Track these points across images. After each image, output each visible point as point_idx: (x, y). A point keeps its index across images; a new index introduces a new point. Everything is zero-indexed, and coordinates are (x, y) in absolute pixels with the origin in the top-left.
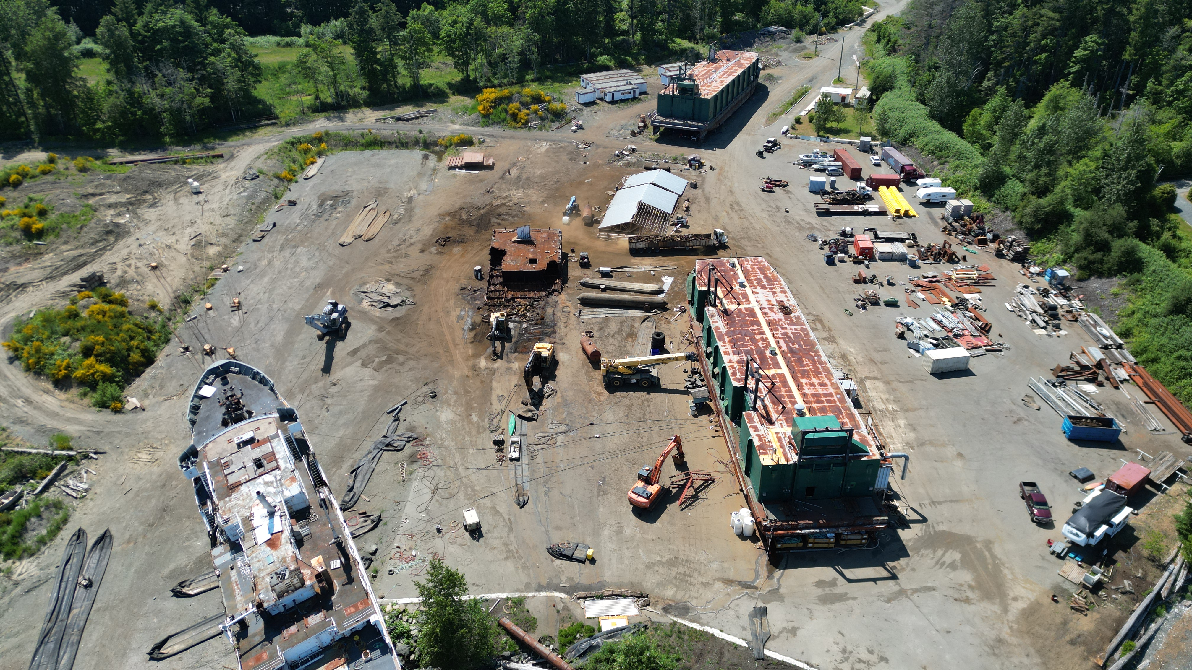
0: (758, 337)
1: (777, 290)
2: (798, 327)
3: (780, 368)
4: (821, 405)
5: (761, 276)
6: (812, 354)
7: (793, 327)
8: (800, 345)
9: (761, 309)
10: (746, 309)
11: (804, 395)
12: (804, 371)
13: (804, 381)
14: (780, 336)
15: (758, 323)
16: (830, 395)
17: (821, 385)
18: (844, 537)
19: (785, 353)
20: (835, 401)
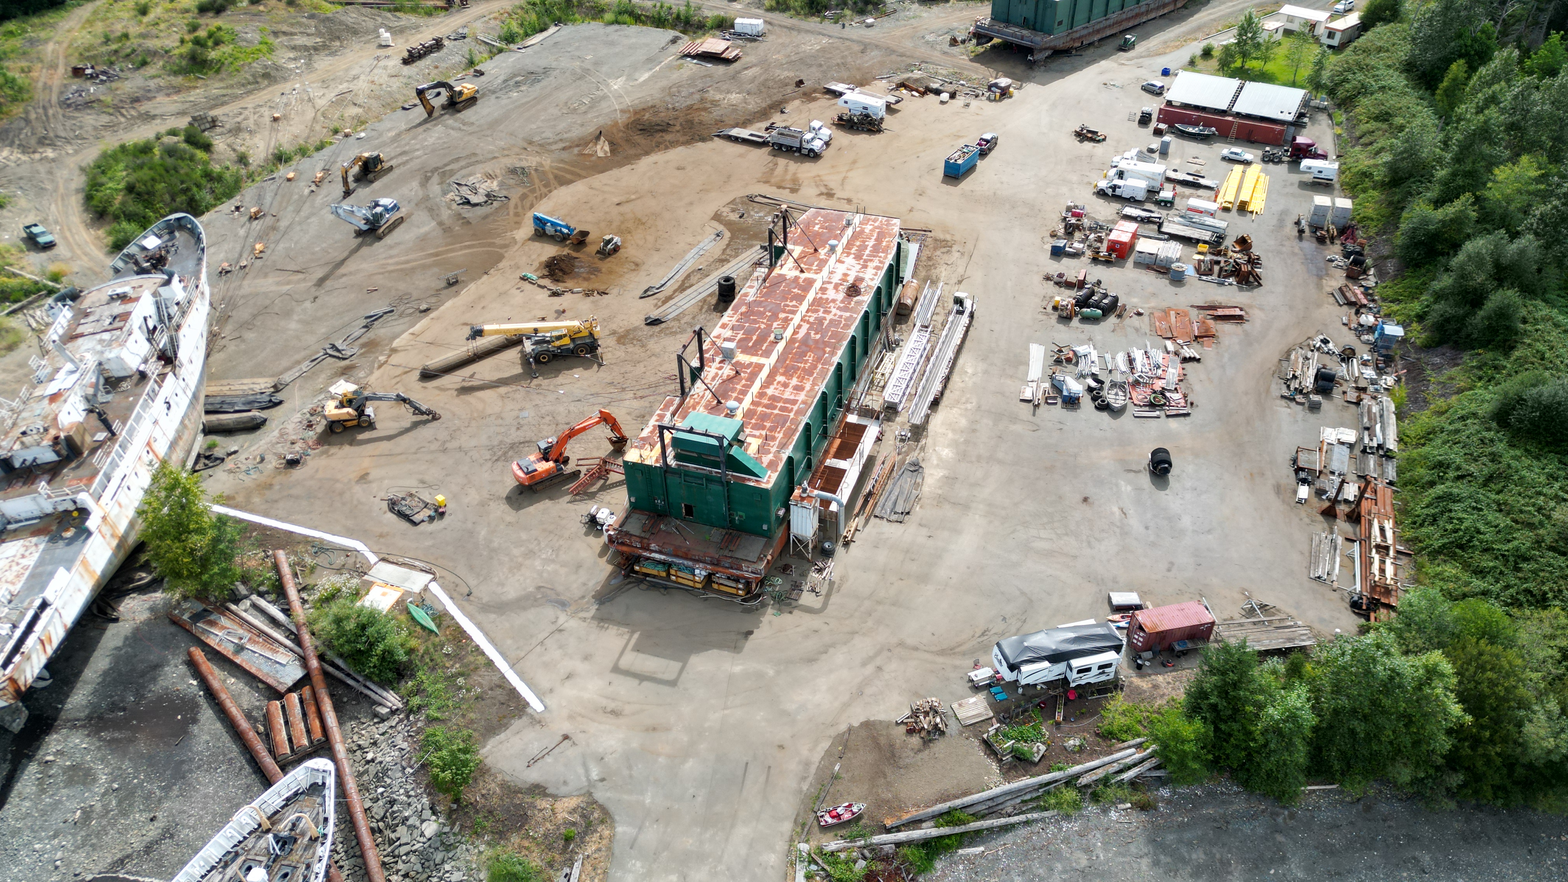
0: (782, 315)
1: (871, 265)
2: (848, 314)
3: (768, 357)
4: (769, 411)
5: (871, 243)
6: (828, 349)
7: (839, 313)
8: (823, 337)
9: (823, 283)
10: (805, 280)
11: (761, 395)
12: (793, 367)
14: (812, 320)
15: (801, 299)
16: (794, 402)
17: (796, 388)
18: (715, 579)
19: (795, 341)
20: (791, 410)
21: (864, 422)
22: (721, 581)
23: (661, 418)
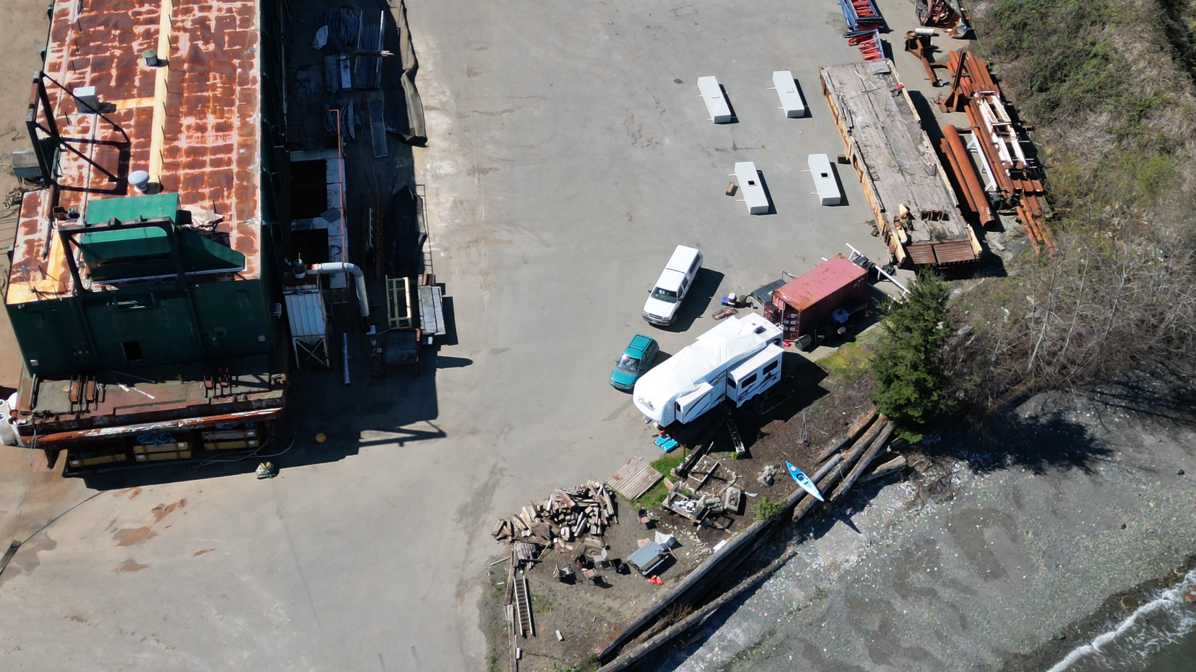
0: (139, 29)
2: (240, 6)
3: (152, 94)
4: (196, 171)
6: (237, 62)
8: (219, 45)
11: (173, 151)
12: (200, 99)
14: (188, 25)
16: (228, 149)
17: (219, 128)
18: (209, 436)
19: (180, 61)
20: (229, 162)
21: (318, 157)
22: (219, 436)
23: (32, 228)
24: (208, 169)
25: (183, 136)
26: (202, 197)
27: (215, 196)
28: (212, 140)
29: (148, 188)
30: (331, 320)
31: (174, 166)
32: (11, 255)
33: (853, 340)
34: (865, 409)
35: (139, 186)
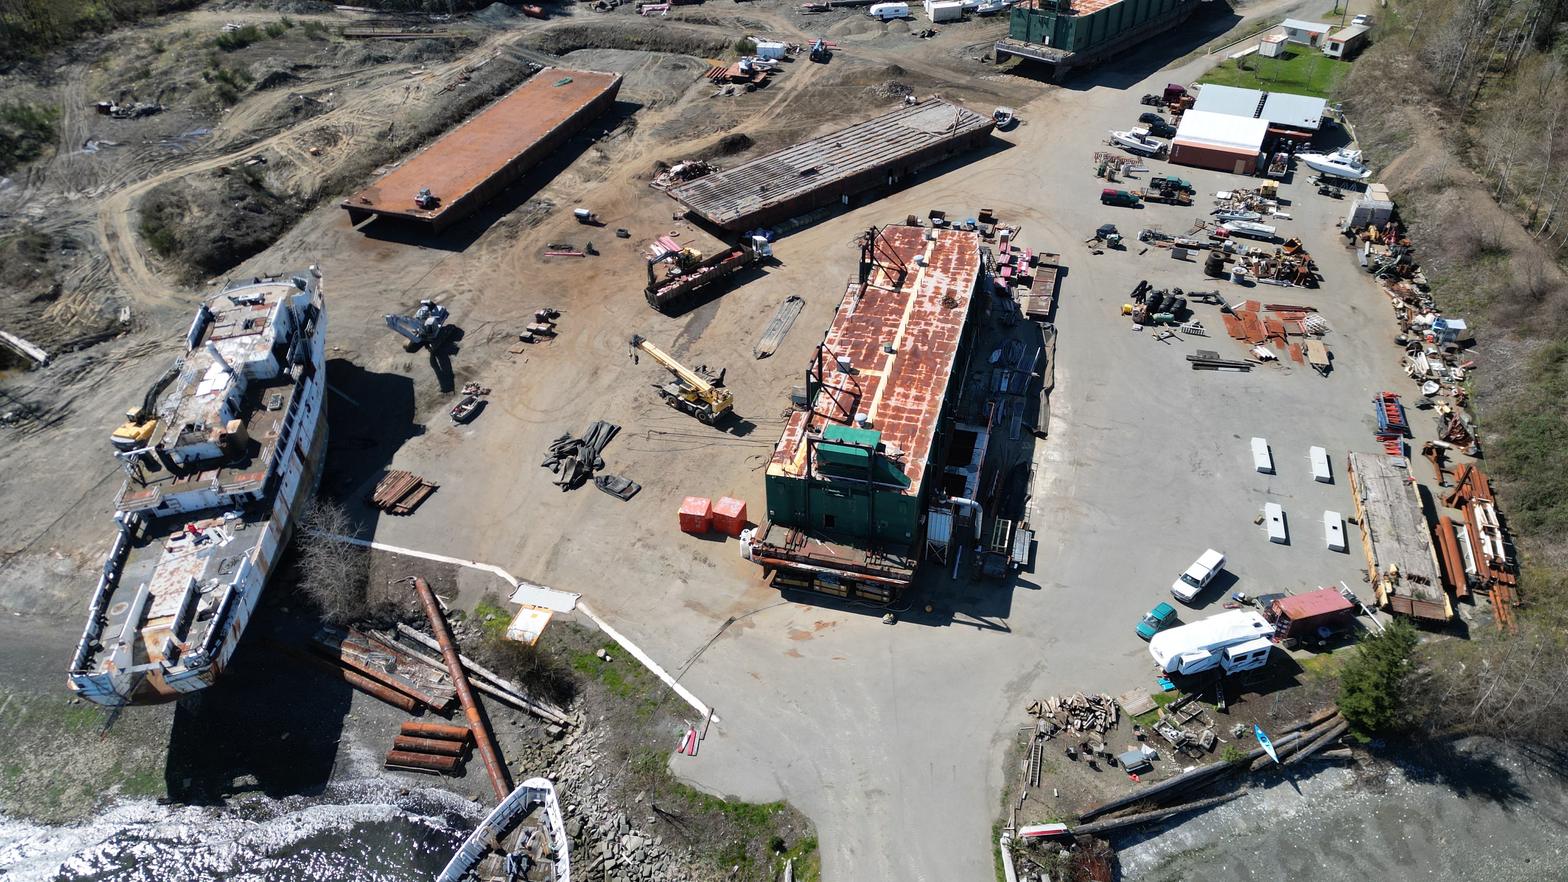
0: (885, 329)
1: (960, 277)
2: (949, 326)
3: (882, 370)
4: (896, 422)
5: (954, 256)
6: (938, 360)
7: (941, 325)
8: (931, 348)
9: (918, 296)
10: (900, 294)
11: (885, 406)
12: (910, 379)
13: (898, 390)
14: (915, 332)
15: (900, 313)
16: (918, 412)
17: (917, 398)
18: (860, 587)
19: (904, 353)
20: (918, 420)
21: (973, 430)
22: (866, 588)
23: (792, 433)
24: (903, 422)
25: (893, 399)
26: (895, 438)
27: (903, 439)
28: (910, 405)
29: (865, 425)
30: (954, 535)
31: (884, 415)
32: (776, 445)
33: (1330, 653)
34: (1328, 706)
35: (860, 422)
